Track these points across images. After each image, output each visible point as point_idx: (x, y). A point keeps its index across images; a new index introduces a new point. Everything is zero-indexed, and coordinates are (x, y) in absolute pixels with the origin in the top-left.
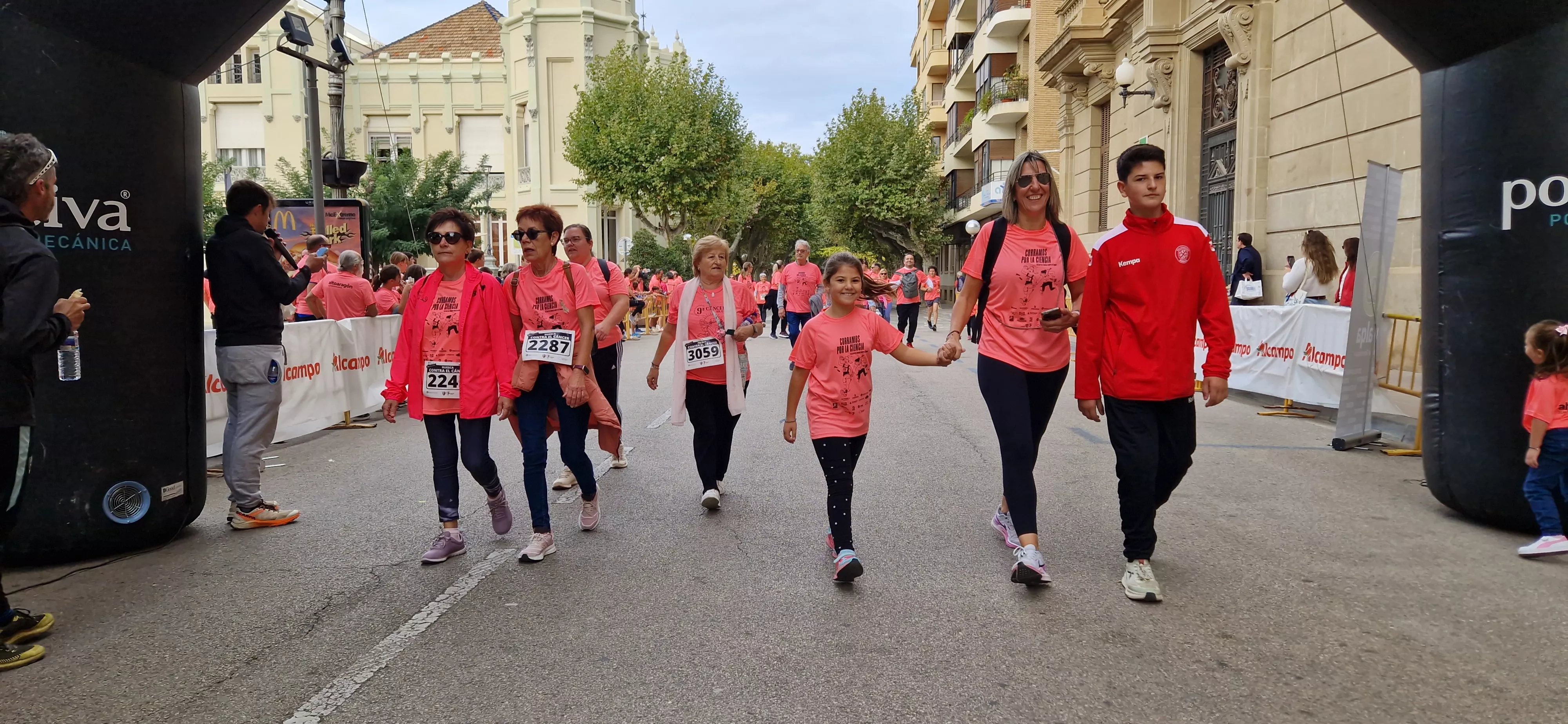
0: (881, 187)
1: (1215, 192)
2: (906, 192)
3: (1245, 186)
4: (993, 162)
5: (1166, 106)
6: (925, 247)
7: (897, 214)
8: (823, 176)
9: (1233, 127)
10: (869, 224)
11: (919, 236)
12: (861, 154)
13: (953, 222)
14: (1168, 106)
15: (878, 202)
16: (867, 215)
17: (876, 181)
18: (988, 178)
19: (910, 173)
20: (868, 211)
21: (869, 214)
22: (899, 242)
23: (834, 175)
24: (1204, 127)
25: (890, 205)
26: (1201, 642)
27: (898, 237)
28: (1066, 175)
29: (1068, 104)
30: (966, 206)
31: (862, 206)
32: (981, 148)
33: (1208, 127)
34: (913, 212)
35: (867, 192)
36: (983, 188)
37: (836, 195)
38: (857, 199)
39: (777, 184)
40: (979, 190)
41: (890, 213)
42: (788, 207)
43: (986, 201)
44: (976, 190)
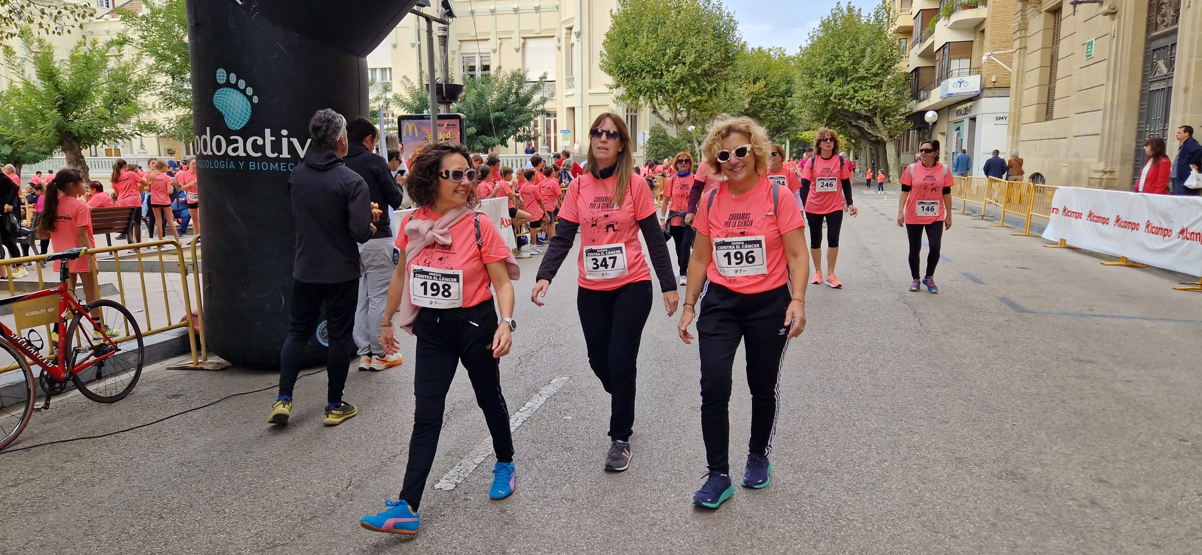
0: (852, 85)
1: (1155, 89)
2: (874, 87)
3: (1183, 85)
4: (952, 61)
5: (1113, 13)
6: (889, 133)
7: (865, 106)
8: (804, 76)
9: (1175, 32)
10: (841, 114)
11: (884, 124)
12: (837, 57)
13: (914, 111)
14: (1115, 13)
15: (849, 96)
16: (839, 107)
17: (849, 79)
18: (947, 75)
19: (879, 72)
20: (840, 104)
21: (841, 106)
22: (866, 129)
23: (812, 75)
24: (1148, 31)
25: (859, 98)
26: (1080, 484)
27: (865, 125)
28: (1018, 71)
29: (1023, 10)
30: (927, 97)
31: (835, 101)
32: (942, 50)
33: (1152, 32)
34: (880, 104)
35: (840, 89)
36: (942, 83)
37: (813, 92)
38: (831, 94)
39: (765, 83)
40: (939, 85)
41: (859, 105)
42: (773, 100)
43: (945, 95)
44: (936, 84)
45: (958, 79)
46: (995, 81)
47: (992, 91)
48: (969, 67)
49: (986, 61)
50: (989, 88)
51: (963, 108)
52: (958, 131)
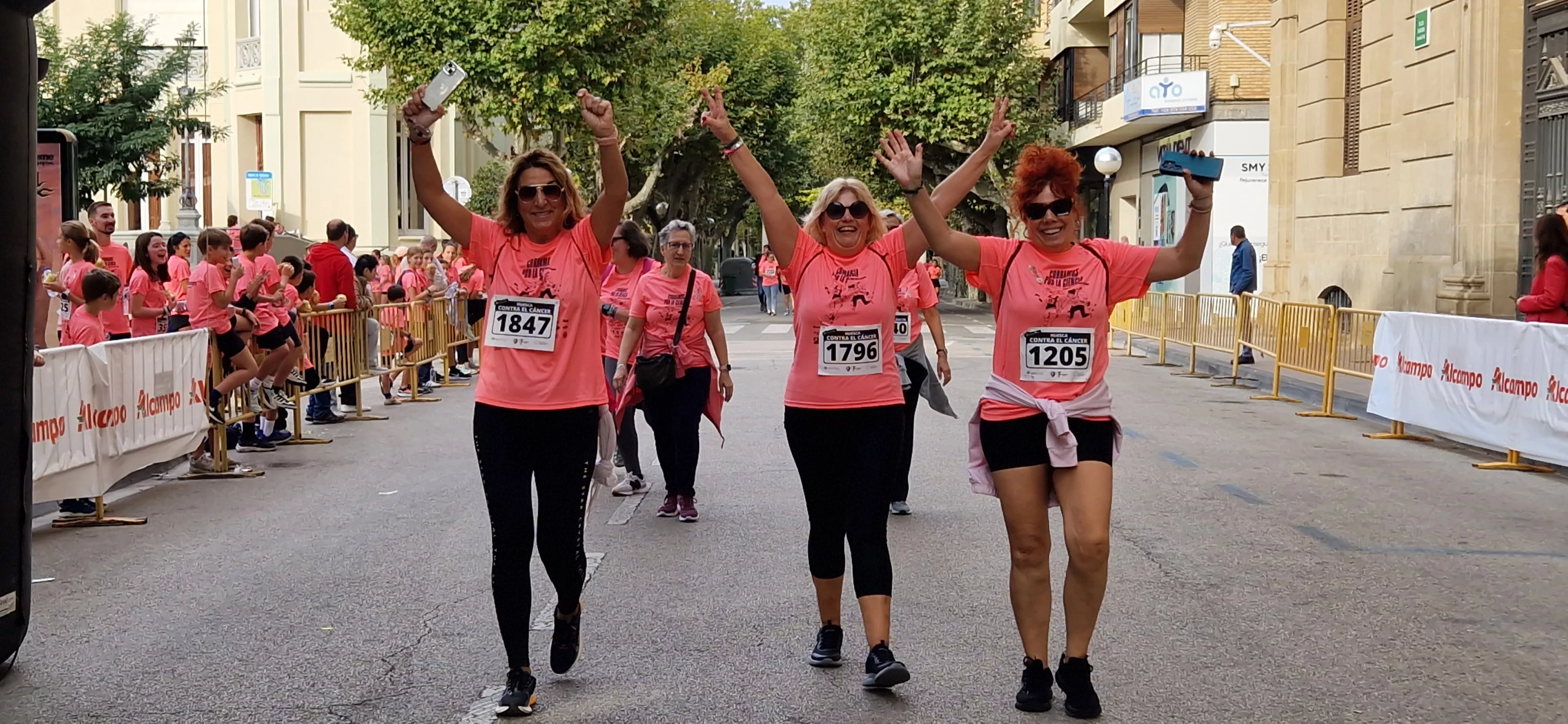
0: (931, 81)
2: (978, 91)
4: (1144, 37)
7: (961, 132)
8: (821, 57)
11: (1004, 173)
12: (896, 18)
15: (925, 108)
17: (924, 69)
18: (1135, 67)
19: (989, 55)
21: (910, 130)
23: (843, 58)
25: (949, 115)
30: (1094, 116)
31: (896, 117)
32: (1122, 12)
35: (906, 88)
36: (1125, 85)
37: (845, 96)
38: (886, 103)
39: (729, 71)
40: (1118, 89)
41: (949, 129)
42: (749, 112)
43: (1133, 112)
44: (1113, 88)
45: (1161, 78)
46: (1237, 84)
47: (1231, 107)
48: (1180, 54)
49: (1217, 42)
50: (1224, 100)
51: (1175, 143)
52: (1164, 193)
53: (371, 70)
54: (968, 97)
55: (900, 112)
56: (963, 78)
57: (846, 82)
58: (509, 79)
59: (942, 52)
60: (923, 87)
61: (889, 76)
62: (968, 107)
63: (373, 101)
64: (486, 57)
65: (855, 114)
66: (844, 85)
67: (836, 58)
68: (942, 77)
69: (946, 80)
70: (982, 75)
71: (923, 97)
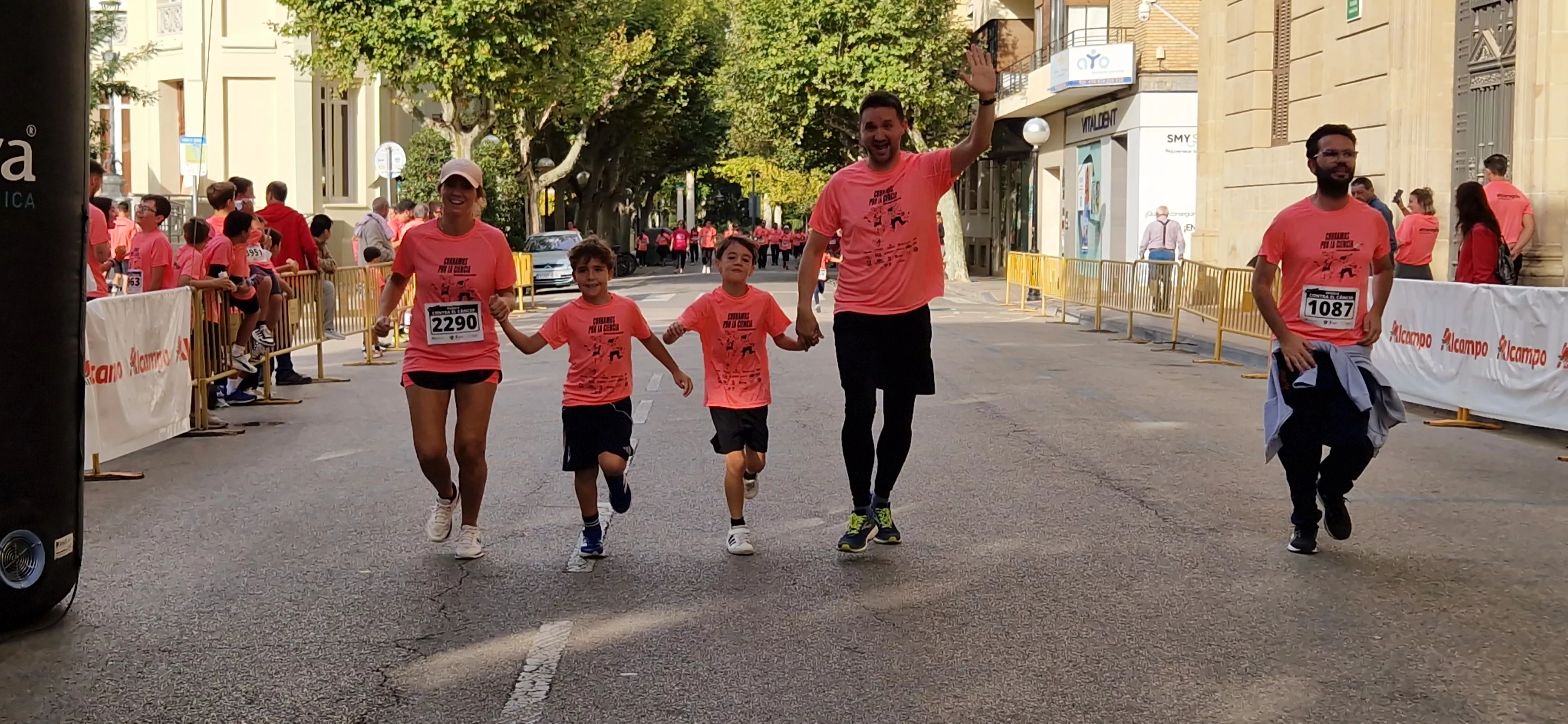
0: (858, 51)
2: (906, 61)
4: (1070, 9)
15: (853, 79)
16: (833, 104)
20: (834, 96)
21: (838, 100)
30: (1019, 87)
31: (824, 87)
34: (920, 100)
36: (1051, 57)
42: (672, 82)
43: (1060, 83)
44: (1039, 60)
45: (1088, 50)
46: (1163, 57)
47: (1157, 79)
48: (1106, 26)
49: (1147, 15)
50: (1151, 72)
51: (1100, 114)
52: (1089, 164)
53: (298, 36)
54: (894, 68)
55: (828, 82)
56: (889, 48)
57: (774, 51)
58: (440, 46)
59: (869, 24)
60: (851, 57)
61: (816, 45)
62: (895, 77)
63: (300, 68)
64: (416, 24)
65: (782, 84)
66: (772, 55)
67: (764, 27)
68: (869, 47)
69: (874, 51)
70: (908, 46)
71: (850, 67)
